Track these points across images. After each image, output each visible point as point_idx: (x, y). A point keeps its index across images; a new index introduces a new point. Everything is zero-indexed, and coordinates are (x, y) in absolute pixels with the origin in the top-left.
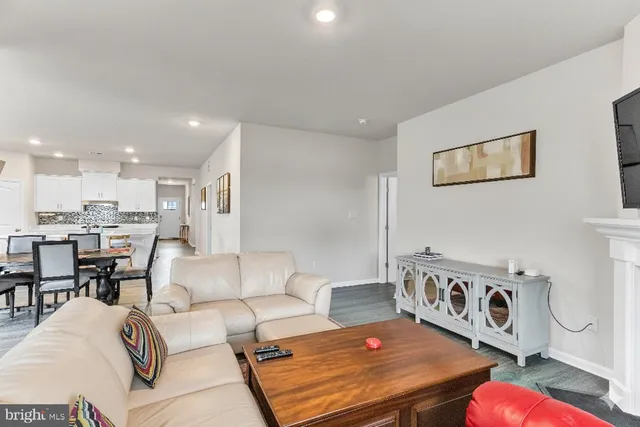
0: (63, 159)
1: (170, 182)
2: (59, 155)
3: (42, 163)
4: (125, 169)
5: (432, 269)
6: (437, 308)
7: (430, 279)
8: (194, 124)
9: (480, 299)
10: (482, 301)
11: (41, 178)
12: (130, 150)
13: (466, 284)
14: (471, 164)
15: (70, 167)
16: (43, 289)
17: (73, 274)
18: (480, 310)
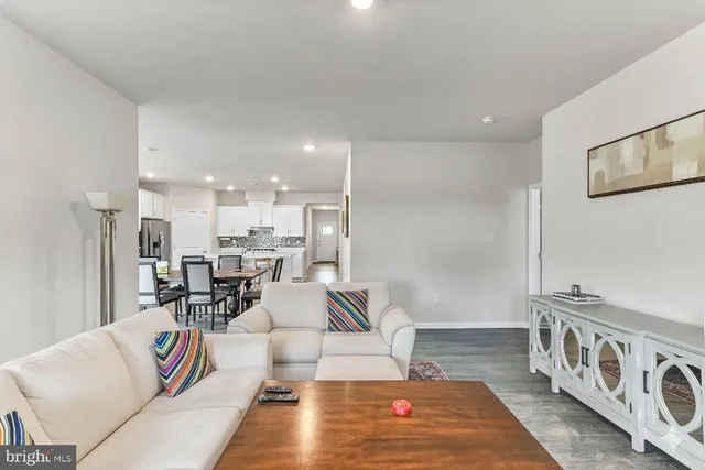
0: (234, 191)
1: (325, 208)
2: (230, 188)
3: (221, 197)
4: (280, 198)
5: (572, 318)
6: (581, 375)
7: (570, 331)
8: (309, 148)
9: (645, 373)
10: (649, 377)
11: (222, 209)
12: (275, 179)
13: (621, 345)
14: (646, 160)
15: (238, 198)
16: (190, 301)
17: (209, 290)
18: (646, 391)
